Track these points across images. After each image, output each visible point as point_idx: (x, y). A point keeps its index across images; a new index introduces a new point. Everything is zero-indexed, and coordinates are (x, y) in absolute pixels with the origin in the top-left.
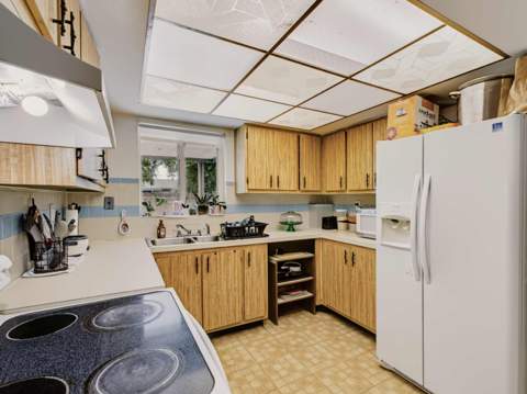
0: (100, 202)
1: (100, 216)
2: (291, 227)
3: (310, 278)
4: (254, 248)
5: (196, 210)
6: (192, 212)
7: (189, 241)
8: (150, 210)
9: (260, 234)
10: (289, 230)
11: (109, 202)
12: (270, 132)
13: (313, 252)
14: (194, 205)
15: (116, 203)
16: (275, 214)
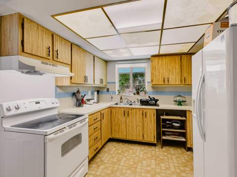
0: (106, 90)
1: (105, 94)
2: (180, 103)
3: (184, 131)
4: (149, 111)
5: (136, 93)
6: (134, 94)
7: (131, 105)
8: (119, 93)
9: (156, 105)
10: (178, 105)
11: (108, 90)
12: (164, 57)
13: (186, 117)
14: (135, 91)
15: (110, 90)
16: (171, 96)
